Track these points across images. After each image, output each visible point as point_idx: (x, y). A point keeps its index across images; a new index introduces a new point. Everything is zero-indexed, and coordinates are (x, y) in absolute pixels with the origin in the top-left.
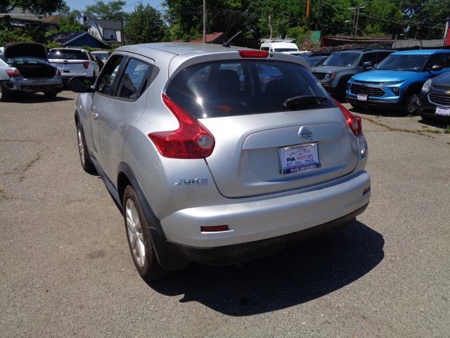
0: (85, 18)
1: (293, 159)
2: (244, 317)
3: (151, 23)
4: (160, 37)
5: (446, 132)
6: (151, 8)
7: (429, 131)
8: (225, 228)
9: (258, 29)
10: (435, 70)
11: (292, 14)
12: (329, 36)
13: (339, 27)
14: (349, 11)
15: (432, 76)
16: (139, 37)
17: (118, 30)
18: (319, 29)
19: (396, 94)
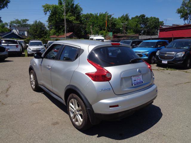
0: (10, 26)
1: (136, 80)
2: (123, 140)
3: (41, 29)
4: (45, 34)
5: (167, 70)
6: (41, 22)
7: (161, 69)
8: (117, 106)
9: (86, 31)
10: (159, 47)
11: (100, 26)
12: (115, 34)
13: (119, 31)
14: (122, 25)
15: (158, 50)
16: (36, 34)
17: (26, 31)
18: (111, 32)
19: (147, 56)
